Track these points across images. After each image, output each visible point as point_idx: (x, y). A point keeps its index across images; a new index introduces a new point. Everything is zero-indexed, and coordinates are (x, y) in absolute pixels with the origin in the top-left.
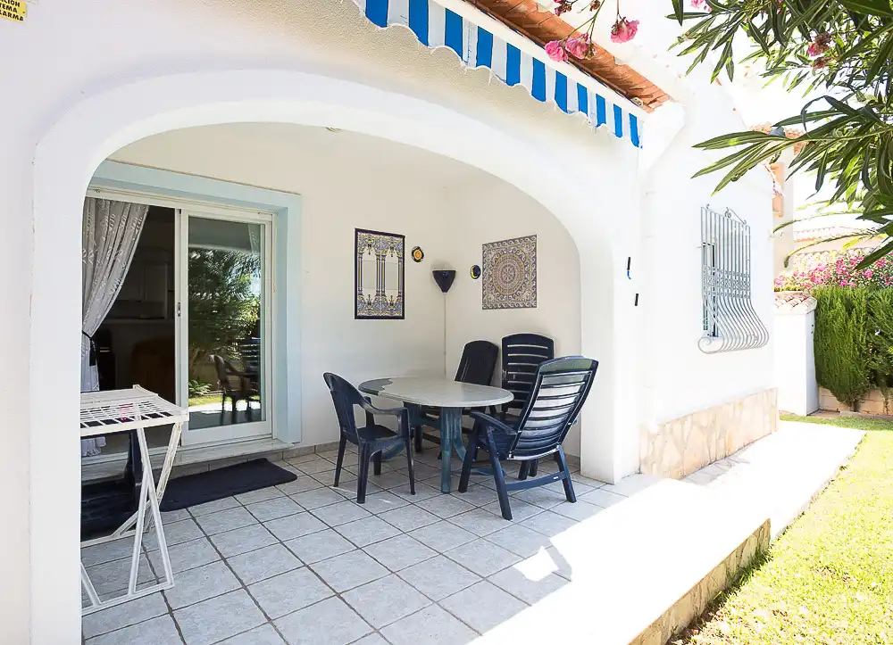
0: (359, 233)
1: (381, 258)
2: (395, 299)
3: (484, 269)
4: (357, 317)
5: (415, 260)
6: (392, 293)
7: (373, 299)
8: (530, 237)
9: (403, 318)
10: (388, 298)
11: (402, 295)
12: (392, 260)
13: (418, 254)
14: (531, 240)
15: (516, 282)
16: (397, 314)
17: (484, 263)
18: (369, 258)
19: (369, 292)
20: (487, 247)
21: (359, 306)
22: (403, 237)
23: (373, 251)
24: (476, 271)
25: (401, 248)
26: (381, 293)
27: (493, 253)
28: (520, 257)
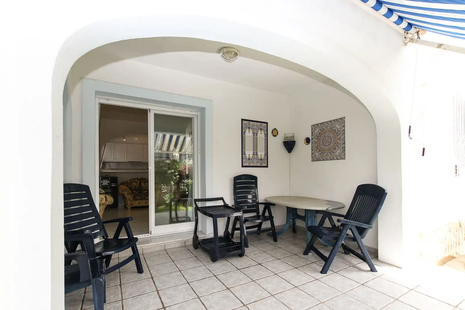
0: (243, 121)
1: (255, 134)
2: (263, 157)
3: (312, 139)
4: (243, 166)
5: (274, 135)
6: (261, 154)
7: (251, 157)
8: (341, 119)
9: (267, 167)
10: (259, 156)
11: (267, 154)
12: (261, 135)
13: (275, 133)
14: (342, 121)
15: (331, 146)
16: (264, 165)
17: (312, 136)
18: (249, 134)
19: (249, 153)
20: (314, 127)
21: (244, 160)
22: (267, 123)
23: (251, 131)
24: (308, 141)
25: (266, 129)
26: (255, 154)
27: (318, 130)
28: (335, 130)
